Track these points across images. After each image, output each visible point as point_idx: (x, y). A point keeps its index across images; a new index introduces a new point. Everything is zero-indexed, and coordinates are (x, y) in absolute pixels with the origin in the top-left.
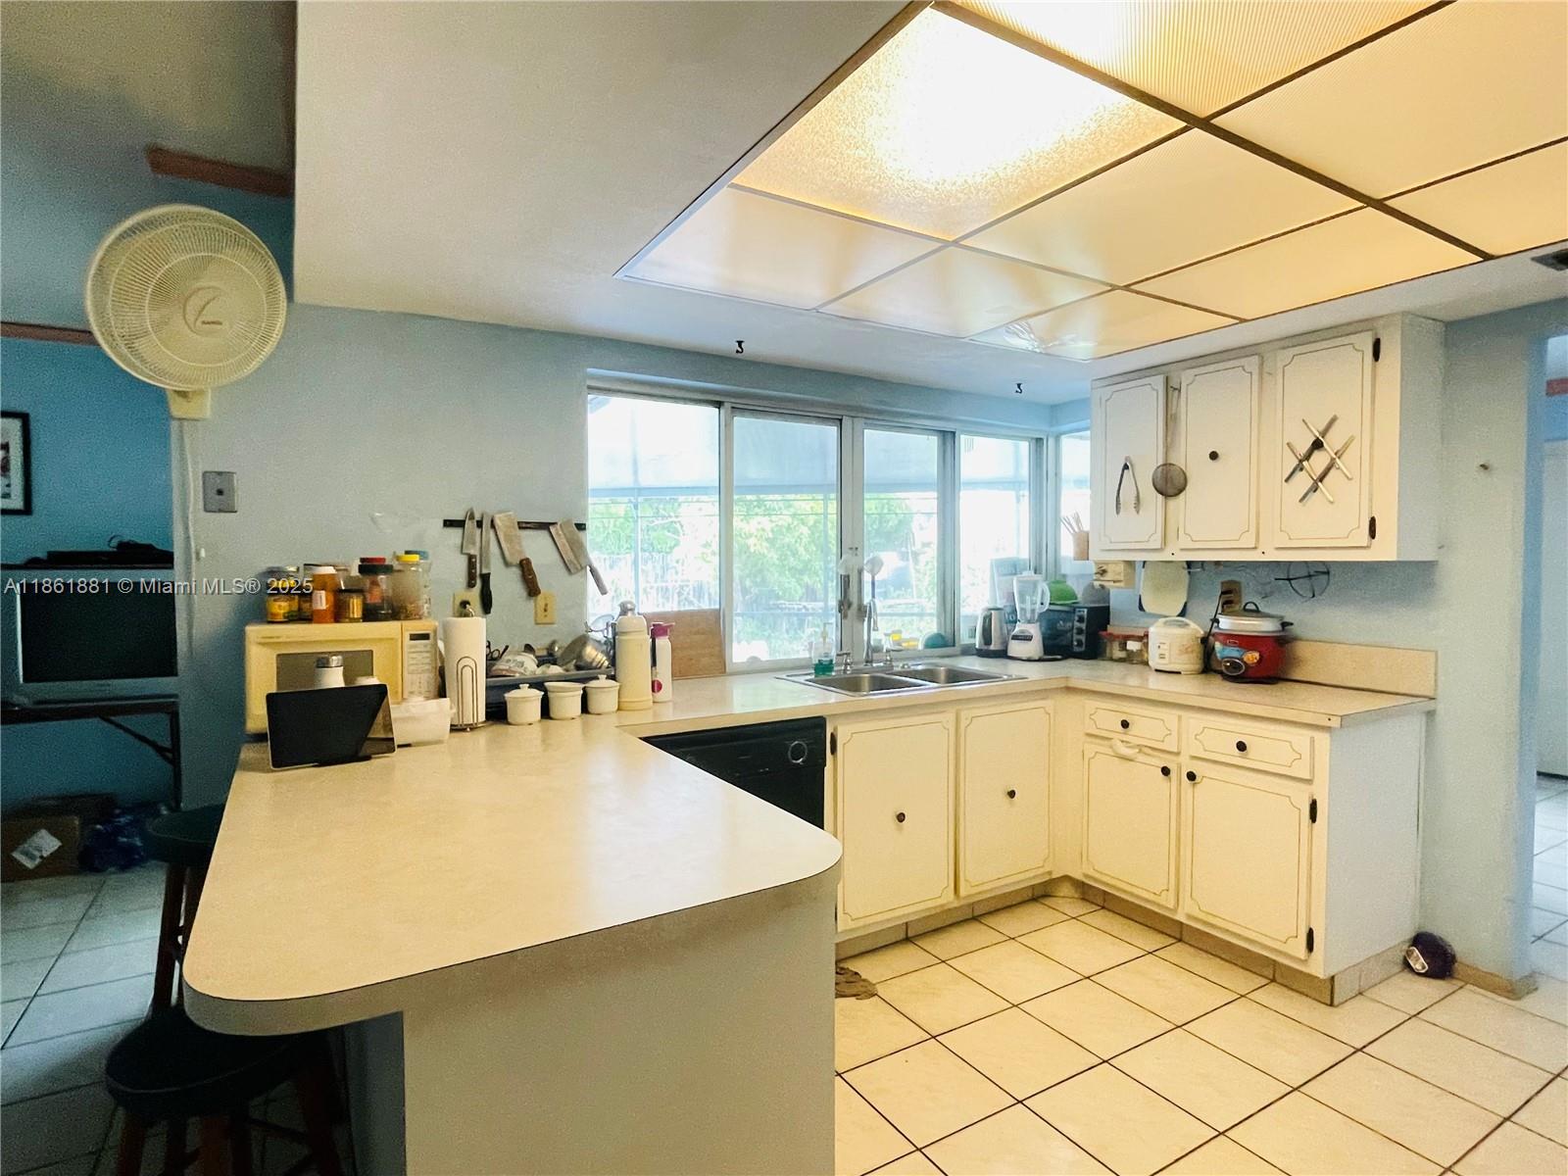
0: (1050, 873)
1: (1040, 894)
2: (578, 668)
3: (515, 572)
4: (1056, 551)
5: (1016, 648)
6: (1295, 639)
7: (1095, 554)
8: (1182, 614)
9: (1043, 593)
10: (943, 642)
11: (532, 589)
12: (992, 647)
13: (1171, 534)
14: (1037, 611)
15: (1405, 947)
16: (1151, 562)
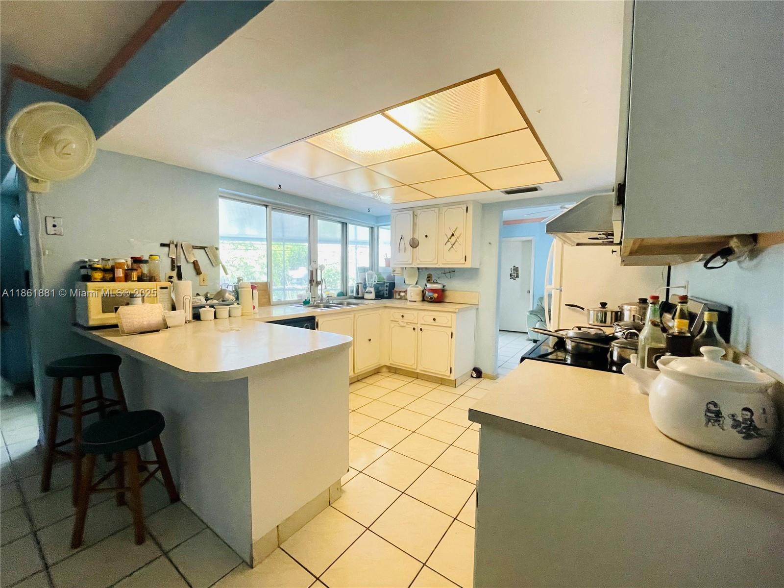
0: (380, 365)
1: (377, 372)
2: (223, 301)
3: (192, 266)
4: (378, 265)
5: (367, 296)
6: (446, 290)
7: (391, 265)
8: (416, 284)
9: (375, 278)
10: (342, 294)
11: (198, 272)
12: (359, 296)
13: (415, 258)
14: (373, 284)
15: (471, 371)
16: (408, 268)
